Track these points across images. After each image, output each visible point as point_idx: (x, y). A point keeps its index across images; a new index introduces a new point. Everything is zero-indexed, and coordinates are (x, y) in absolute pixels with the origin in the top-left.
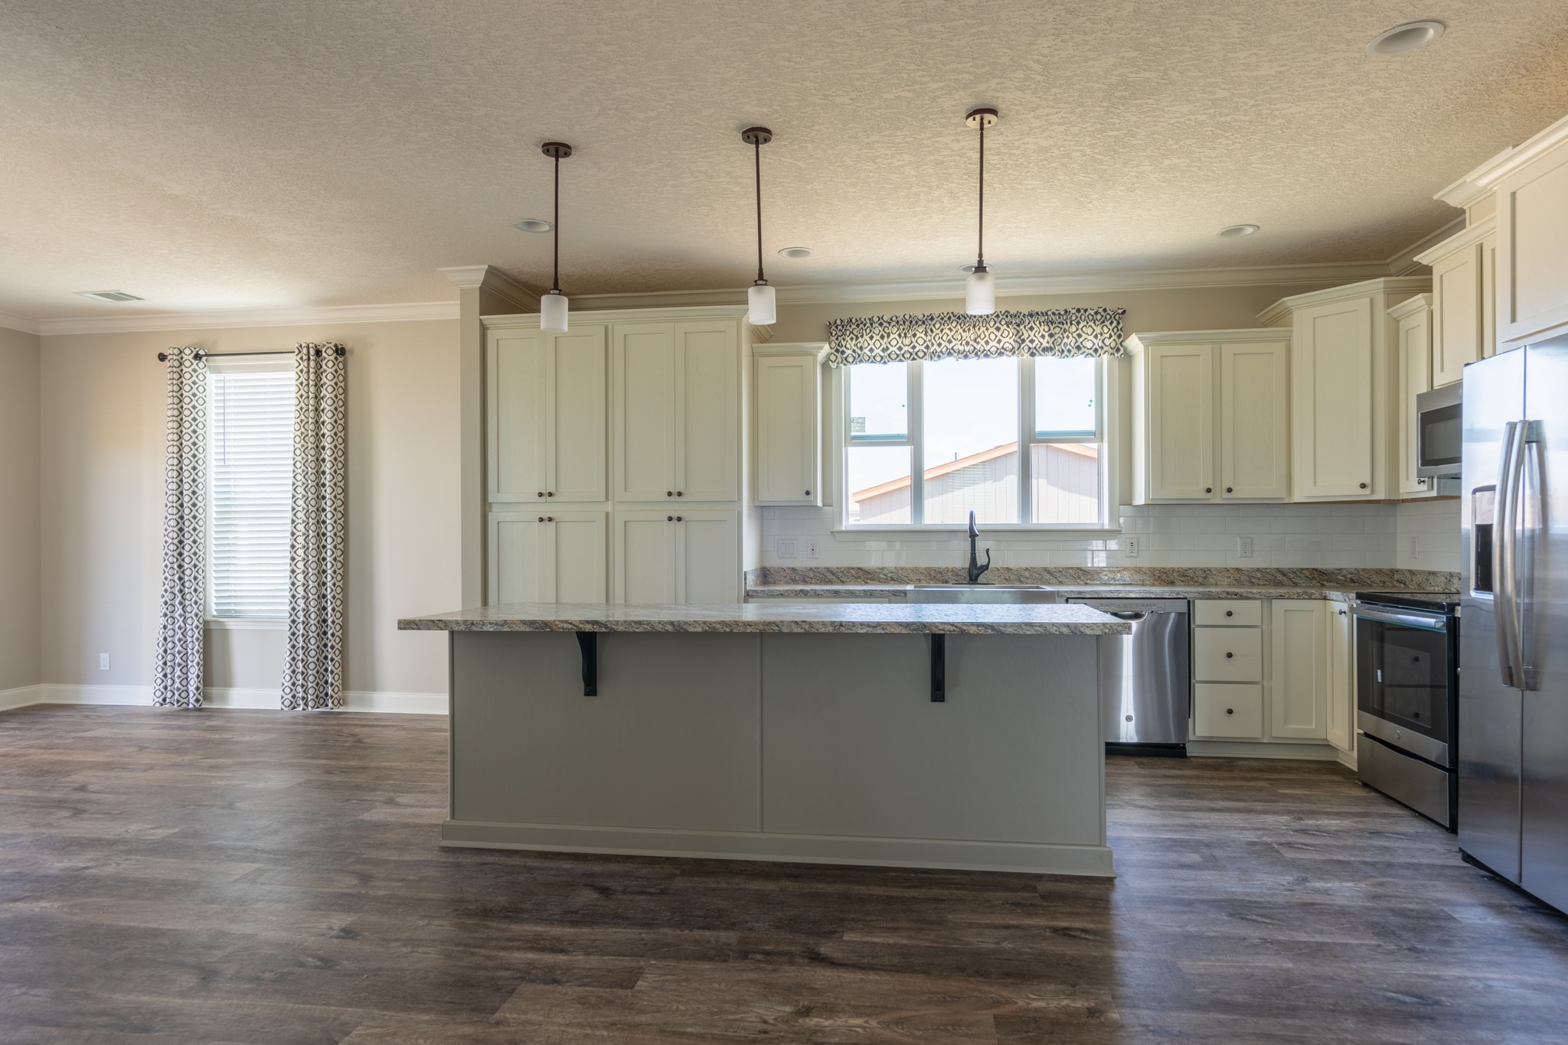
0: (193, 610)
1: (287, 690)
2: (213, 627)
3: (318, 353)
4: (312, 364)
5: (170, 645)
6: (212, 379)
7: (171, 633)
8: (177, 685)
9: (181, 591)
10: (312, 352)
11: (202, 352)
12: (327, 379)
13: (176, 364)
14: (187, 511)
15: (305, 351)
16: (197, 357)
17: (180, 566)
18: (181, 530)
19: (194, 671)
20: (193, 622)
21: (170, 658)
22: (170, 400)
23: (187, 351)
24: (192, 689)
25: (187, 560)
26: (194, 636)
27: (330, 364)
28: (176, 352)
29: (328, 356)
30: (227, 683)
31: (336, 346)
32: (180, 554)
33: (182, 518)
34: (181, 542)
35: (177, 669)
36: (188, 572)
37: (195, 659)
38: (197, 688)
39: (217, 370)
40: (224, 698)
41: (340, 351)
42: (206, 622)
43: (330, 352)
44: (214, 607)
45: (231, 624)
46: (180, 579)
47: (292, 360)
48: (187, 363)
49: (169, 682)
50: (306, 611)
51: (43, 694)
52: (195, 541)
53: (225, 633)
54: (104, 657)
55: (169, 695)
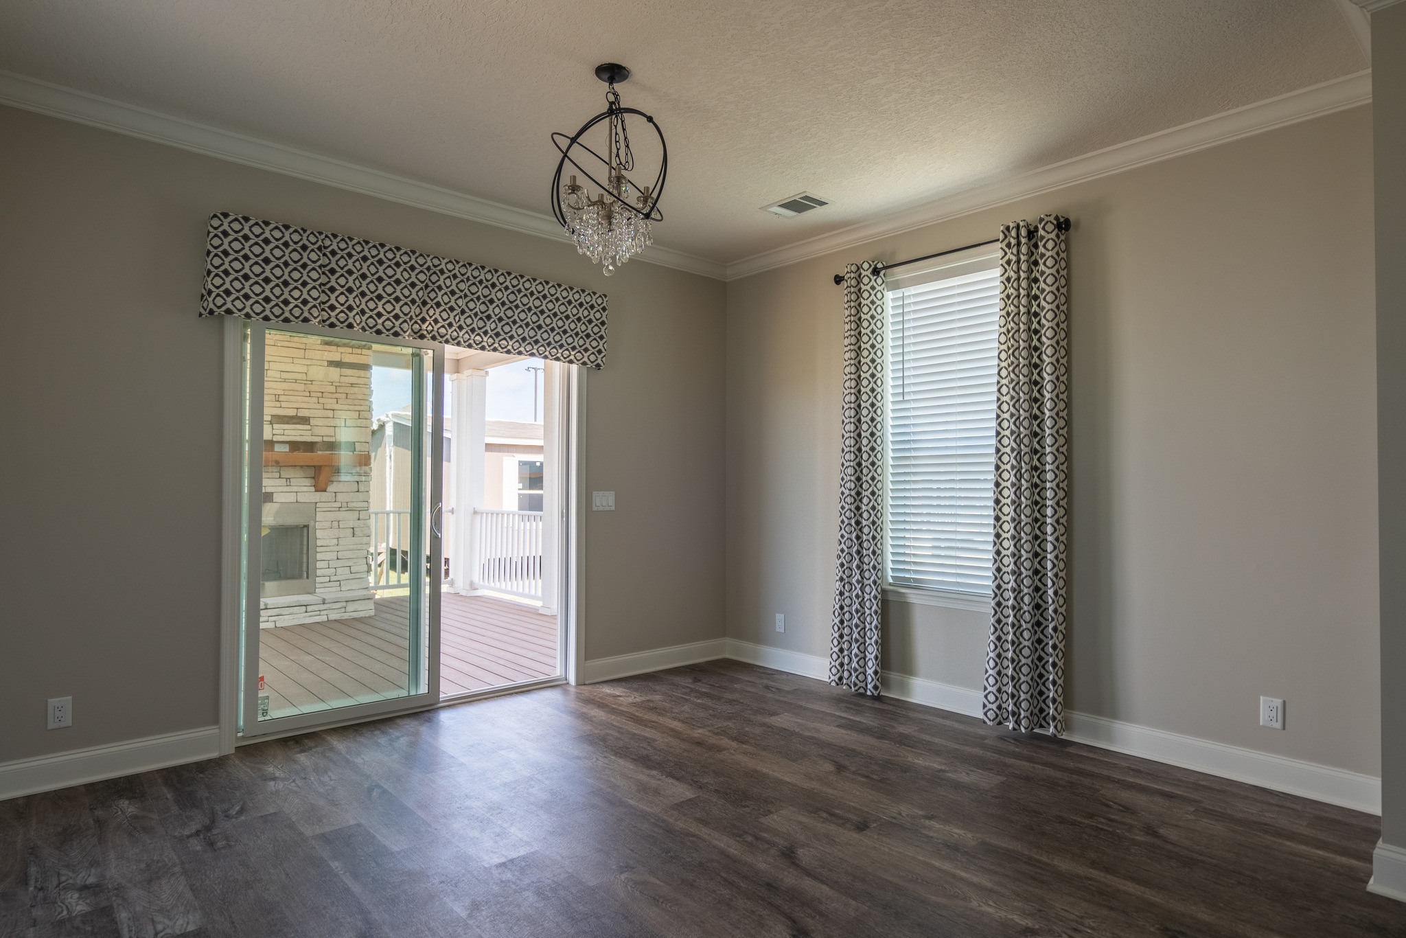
0: (870, 576)
1: (992, 698)
2: (891, 597)
3: (1032, 234)
4: (1024, 249)
5: (847, 616)
6: (890, 295)
7: (848, 601)
8: (854, 665)
9: (858, 552)
10: (1023, 232)
11: (880, 266)
12: (1046, 268)
13: (854, 282)
14: (865, 456)
15: (1014, 233)
16: (876, 272)
17: (858, 523)
18: (859, 479)
19: (872, 651)
20: (871, 592)
21: (846, 631)
22: (847, 327)
23: (866, 266)
24: (870, 672)
25: (865, 515)
26: (872, 607)
27: (1050, 245)
28: (854, 268)
29: (1047, 234)
30: (907, 668)
31: (1057, 218)
32: (858, 508)
33: (859, 464)
34: (858, 494)
35: (855, 645)
36: (866, 530)
37: (873, 637)
38: (876, 673)
39: (896, 286)
40: (904, 688)
41: (1063, 225)
42: (884, 592)
43: (1050, 227)
44: (890, 573)
45: (914, 597)
46: (858, 538)
47: (995, 253)
48: (866, 280)
49: (846, 660)
50: (1017, 591)
51: (727, 648)
52: (873, 493)
53: (905, 606)
54: (780, 617)
55: (846, 674)
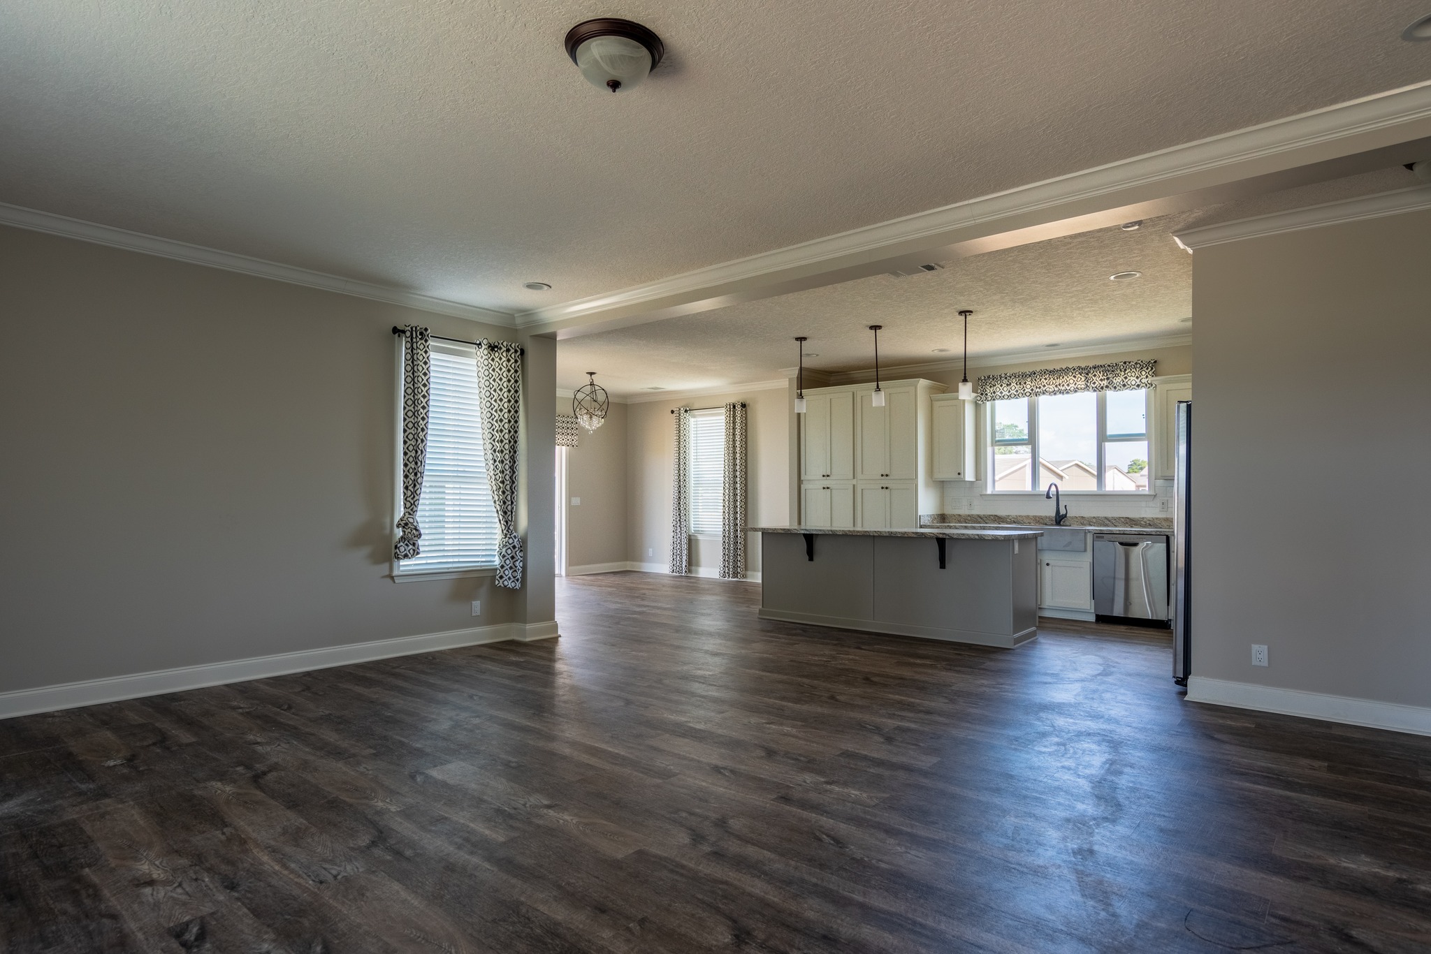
0: (684, 529)
1: (721, 571)
2: (692, 538)
3: (734, 407)
4: (732, 412)
5: (676, 545)
6: (692, 420)
7: (676, 540)
8: (678, 564)
9: (679, 520)
10: (732, 407)
11: (688, 409)
12: (738, 420)
13: (678, 415)
14: (682, 483)
15: (728, 407)
16: (686, 411)
17: (679, 509)
18: (680, 492)
19: (684, 558)
20: (684, 535)
21: (676, 551)
22: (676, 431)
23: (682, 409)
24: (684, 566)
25: (682, 506)
26: (685, 541)
27: (739, 412)
28: (678, 409)
29: (738, 408)
30: (698, 565)
31: (742, 403)
32: (679, 503)
33: (680, 486)
34: (679, 498)
35: (678, 556)
36: (682, 512)
37: (685, 552)
38: (686, 566)
39: (694, 416)
40: (697, 572)
41: (744, 406)
42: (689, 536)
43: (739, 406)
44: (693, 529)
45: (700, 537)
46: (679, 515)
47: (723, 410)
48: (682, 415)
49: (675, 563)
50: (729, 531)
51: (628, 565)
52: (685, 497)
53: (697, 540)
54: (651, 550)
55: (675, 568)
